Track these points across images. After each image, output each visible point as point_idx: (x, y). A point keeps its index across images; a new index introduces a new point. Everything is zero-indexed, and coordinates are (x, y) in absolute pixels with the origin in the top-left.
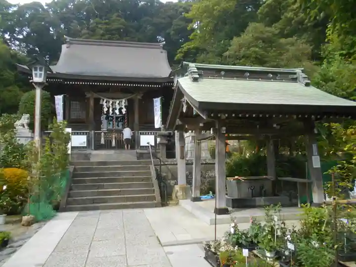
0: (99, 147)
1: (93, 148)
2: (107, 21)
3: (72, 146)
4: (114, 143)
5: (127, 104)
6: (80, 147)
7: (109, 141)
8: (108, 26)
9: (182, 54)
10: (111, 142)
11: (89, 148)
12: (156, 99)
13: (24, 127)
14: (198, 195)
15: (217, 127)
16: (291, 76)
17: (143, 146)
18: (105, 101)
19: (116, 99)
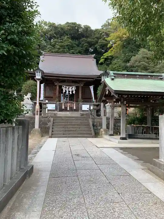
0: (61, 110)
1: (58, 111)
2: (62, 40)
3: (48, 109)
4: (68, 109)
5: (76, 89)
6: (52, 110)
7: (66, 107)
8: (62, 44)
9: (103, 60)
11: (56, 110)
12: (91, 86)
13: (28, 99)
14: (112, 133)
15: (122, 101)
16: (159, 77)
17: (84, 110)
18: (64, 87)
19: (70, 86)
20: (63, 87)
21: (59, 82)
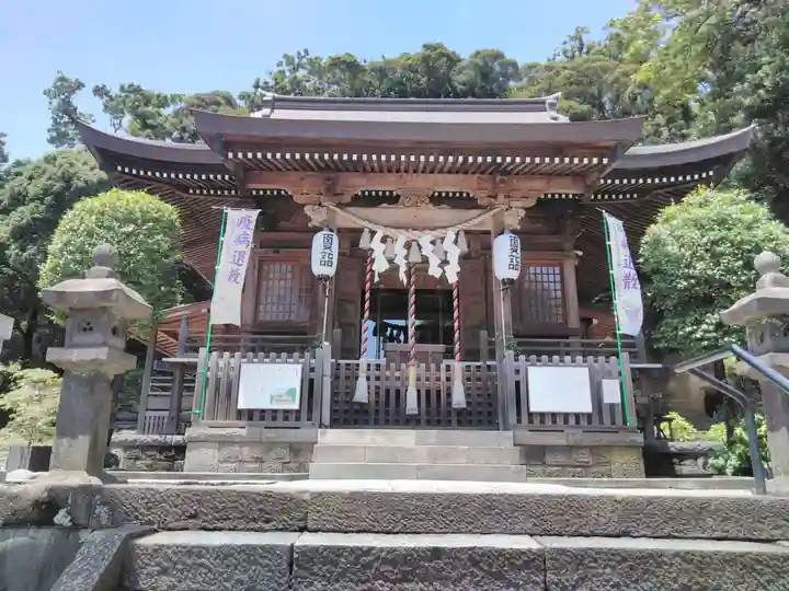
0: (349, 415)
1: (327, 421)
6: (274, 413)
11: (309, 419)
17: (543, 416)
19: (421, 229)
20: (366, 235)
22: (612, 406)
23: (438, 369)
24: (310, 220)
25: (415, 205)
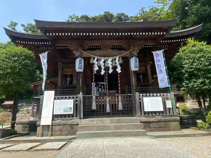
0: (89, 113)
1: (82, 117)
3: (54, 114)
4: (108, 109)
5: (121, 62)
6: (65, 116)
7: (102, 106)
10: (104, 107)
11: (76, 116)
12: (157, 52)
18: (96, 59)
19: (109, 57)
20: (92, 59)
21: (84, 50)
22: (169, 109)
23: (115, 98)
24: (75, 55)
25: (106, 49)
